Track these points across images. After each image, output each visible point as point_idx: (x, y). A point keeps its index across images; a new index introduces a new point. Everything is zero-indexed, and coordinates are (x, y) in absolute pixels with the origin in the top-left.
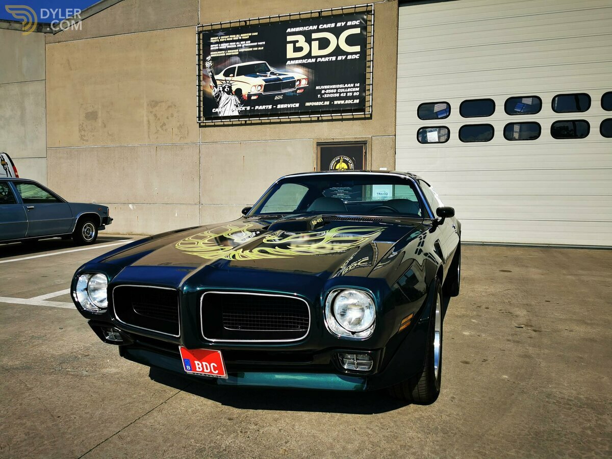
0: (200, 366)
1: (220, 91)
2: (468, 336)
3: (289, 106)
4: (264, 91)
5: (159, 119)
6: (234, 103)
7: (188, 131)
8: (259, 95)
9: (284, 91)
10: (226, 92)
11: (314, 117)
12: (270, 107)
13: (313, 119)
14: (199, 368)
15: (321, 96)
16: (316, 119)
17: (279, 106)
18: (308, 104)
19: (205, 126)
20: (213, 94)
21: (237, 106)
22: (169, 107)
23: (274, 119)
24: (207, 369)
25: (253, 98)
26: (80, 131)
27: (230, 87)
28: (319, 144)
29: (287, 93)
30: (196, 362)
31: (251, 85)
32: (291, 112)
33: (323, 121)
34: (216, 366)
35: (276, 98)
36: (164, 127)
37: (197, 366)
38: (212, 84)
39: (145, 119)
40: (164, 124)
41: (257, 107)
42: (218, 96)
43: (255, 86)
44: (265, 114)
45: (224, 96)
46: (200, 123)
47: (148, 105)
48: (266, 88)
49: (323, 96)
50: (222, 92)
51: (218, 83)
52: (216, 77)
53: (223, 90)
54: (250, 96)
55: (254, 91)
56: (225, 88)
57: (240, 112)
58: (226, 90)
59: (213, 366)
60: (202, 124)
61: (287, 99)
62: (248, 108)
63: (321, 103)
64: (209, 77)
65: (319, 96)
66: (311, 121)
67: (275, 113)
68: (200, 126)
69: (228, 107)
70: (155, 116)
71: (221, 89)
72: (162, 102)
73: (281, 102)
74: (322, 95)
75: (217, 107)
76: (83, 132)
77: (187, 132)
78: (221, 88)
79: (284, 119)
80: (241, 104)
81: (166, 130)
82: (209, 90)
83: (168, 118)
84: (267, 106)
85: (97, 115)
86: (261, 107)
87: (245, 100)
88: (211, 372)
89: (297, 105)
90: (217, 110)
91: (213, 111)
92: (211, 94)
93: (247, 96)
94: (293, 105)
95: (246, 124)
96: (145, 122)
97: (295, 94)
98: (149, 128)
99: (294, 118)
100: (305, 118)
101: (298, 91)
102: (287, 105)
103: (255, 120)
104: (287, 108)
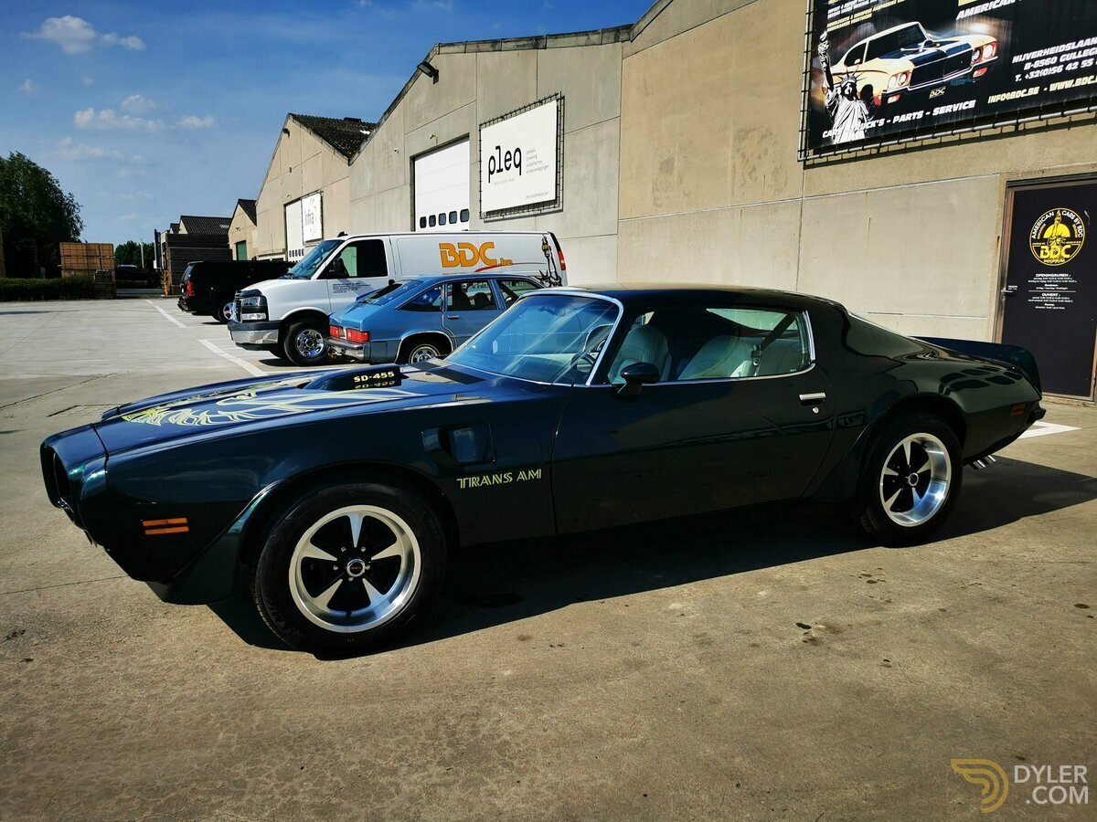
1: (837, 96)
3: (955, 110)
4: (912, 83)
5: (747, 161)
6: (858, 115)
7: (786, 178)
8: (902, 93)
9: (947, 78)
10: (846, 96)
11: (1008, 125)
12: (920, 114)
13: (1006, 130)
15: (1023, 77)
16: (1012, 129)
17: (937, 111)
18: (993, 99)
19: (813, 166)
20: (826, 102)
21: (863, 121)
22: (764, 137)
23: (927, 139)
25: (892, 100)
26: (653, 192)
27: (854, 85)
28: (1011, 185)
29: (954, 80)
31: (888, 76)
32: (959, 119)
33: (1026, 132)
35: (934, 94)
36: (753, 174)
38: (826, 84)
39: (730, 162)
40: (754, 169)
41: (896, 119)
42: (834, 106)
43: (896, 75)
44: (912, 130)
45: (844, 104)
46: (805, 161)
47: (735, 139)
48: (916, 77)
49: (1027, 77)
50: (840, 96)
51: (836, 79)
52: (833, 70)
53: (843, 94)
54: (885, 97)
55: (894, 86)
56: (845, 87)
57: (868, 132)
58: (846, 92)
60: (808, 163)
61: (953, 94)
62: (881, 122)
63: (1020, 94)
64: (821, 72)
65: (1018, 77)
66: (1002, 136)
67: (928, 125)
68: (806, 167)
69: (850, 125)
70: (743, 156)
71: (839, 92)
72: (755, 129)
73: (941, 101)
74: (1024, 73)
75: (830, 127)
76: (656, 192)
77: (784, 180)
78: (839, 89)
79: (946, 136)
80: (870, 115)
81: (756, 178)
82: (819, 96)
83: (759, 157)
84: (914, 114)
85: (673, 164)
86: (903, 116)
87: (878, 107)
89: (972, 104)
90: (830, 133)
91: (824, 136)
92: (823, 103)
93: (880, 98)
94: (963, 106)
95: (879, 155)
96: (730, 169)
97: (969, 80)
98: (734, 179)
99: (965, 133)
100: (986, 129)
101: (976, 74)
102: (951, 106)
103: (892, 145)
104: (951, 114)
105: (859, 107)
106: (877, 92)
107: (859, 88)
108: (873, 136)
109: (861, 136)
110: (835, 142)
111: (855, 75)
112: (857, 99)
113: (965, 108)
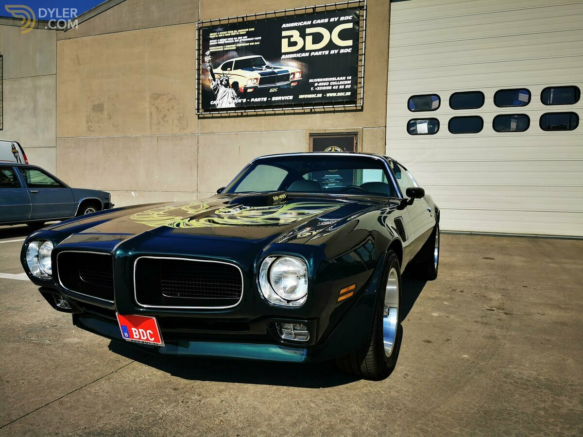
0: (137, 333)
1: (218, 84)
2: (436, 317)
3: (283, 99)
4: (260, 84)
5: (160, 111)
6: (231, 95)
7: (187, 123)
8: (255, 88)
9: (278, 84)
10: (223, 85)
11: (307, 109)
12: (265, 99)
13: (306, 111)
14: (136, 335)
15: (314, 89)
16: (309, 111)
17: (274, 99)
18: (301, 97)
19: (204, 118)
20: (212, 87)
21: (234, 99)
22: (170, 99)
23: (269, 111)
24: (144, 337)
25: (249, 90)
26: (87, 122)
27: (228, 81)
28: (311, 135)
29: (282, 86)
30: (133, 329)
31: (248, 79)
32: (285, 104)
33: (315, 113)
34: (152, 333)
35: (271, 91)
36: (165, 118)
37: (134, 333)
38: (211, 78)
39: (148, 111)
40: (165, 116)
41: (252, 100)
42: (216, 89)
43: (251, 79)
44: (260, 106)
45: (222, 89)
46: (199, 115)
47: (151, 98)
48: (262, 81)
49: (316, 89)
50: (220, 85)
51: (216, 76)
52: (215, 71)
53: (221, 84)
54: (246, 89)
55: (251, 84)
56: (222, 81)
57: (237, 104)
58: (223, 83)
59: (149, 333)
60: (200, 116)
61: (281, 92)
62: (244, 100)
63: (314, 96)
64: (207, 71)
65: (312, 88)
66: (304, 113)
67: (270, 105)
68: (199, 118)
69: (226, 99)
70: (157, 108)
71: (219, 82)
72: (164, 95)
73: (275, 94)
74: (315, 87)
75: (215, 99)
76: (90, 123)
77: (186, 123)
78: (219, 81)
79: (278, 110)
80: (238, 96)
81: (167, 121)
82: (207, 83)
83: (168, 110)
84: (262, 99)
85: (103, 107)
86: (256, 99)
87: (242, 93)
88: (147, 339)
89: (291, 97)
90: (215, 102)
91: (211, 103)
93: (243, 89)
94: (287, 98)
95: (242, 116)
96: (148, 115)
97: (289, 86)
98: (151, 119)
99: (288, 110)
100: (298, 109)
101: (292, 84)
102: (281, 97)
103: (251, 112)
104: (281, 101)
105: (231, 92)
106: (241, 86)
107: (231, 82)
108: (239, 107)
109: (234, 106)
110: (218, 107)
111: (228, 76)
112: (230, 87)
113: (288, 99)
